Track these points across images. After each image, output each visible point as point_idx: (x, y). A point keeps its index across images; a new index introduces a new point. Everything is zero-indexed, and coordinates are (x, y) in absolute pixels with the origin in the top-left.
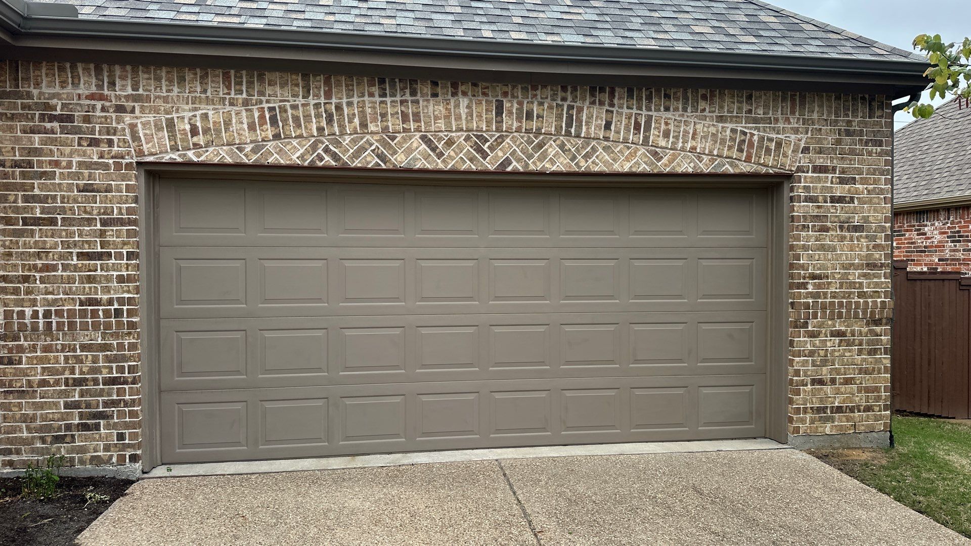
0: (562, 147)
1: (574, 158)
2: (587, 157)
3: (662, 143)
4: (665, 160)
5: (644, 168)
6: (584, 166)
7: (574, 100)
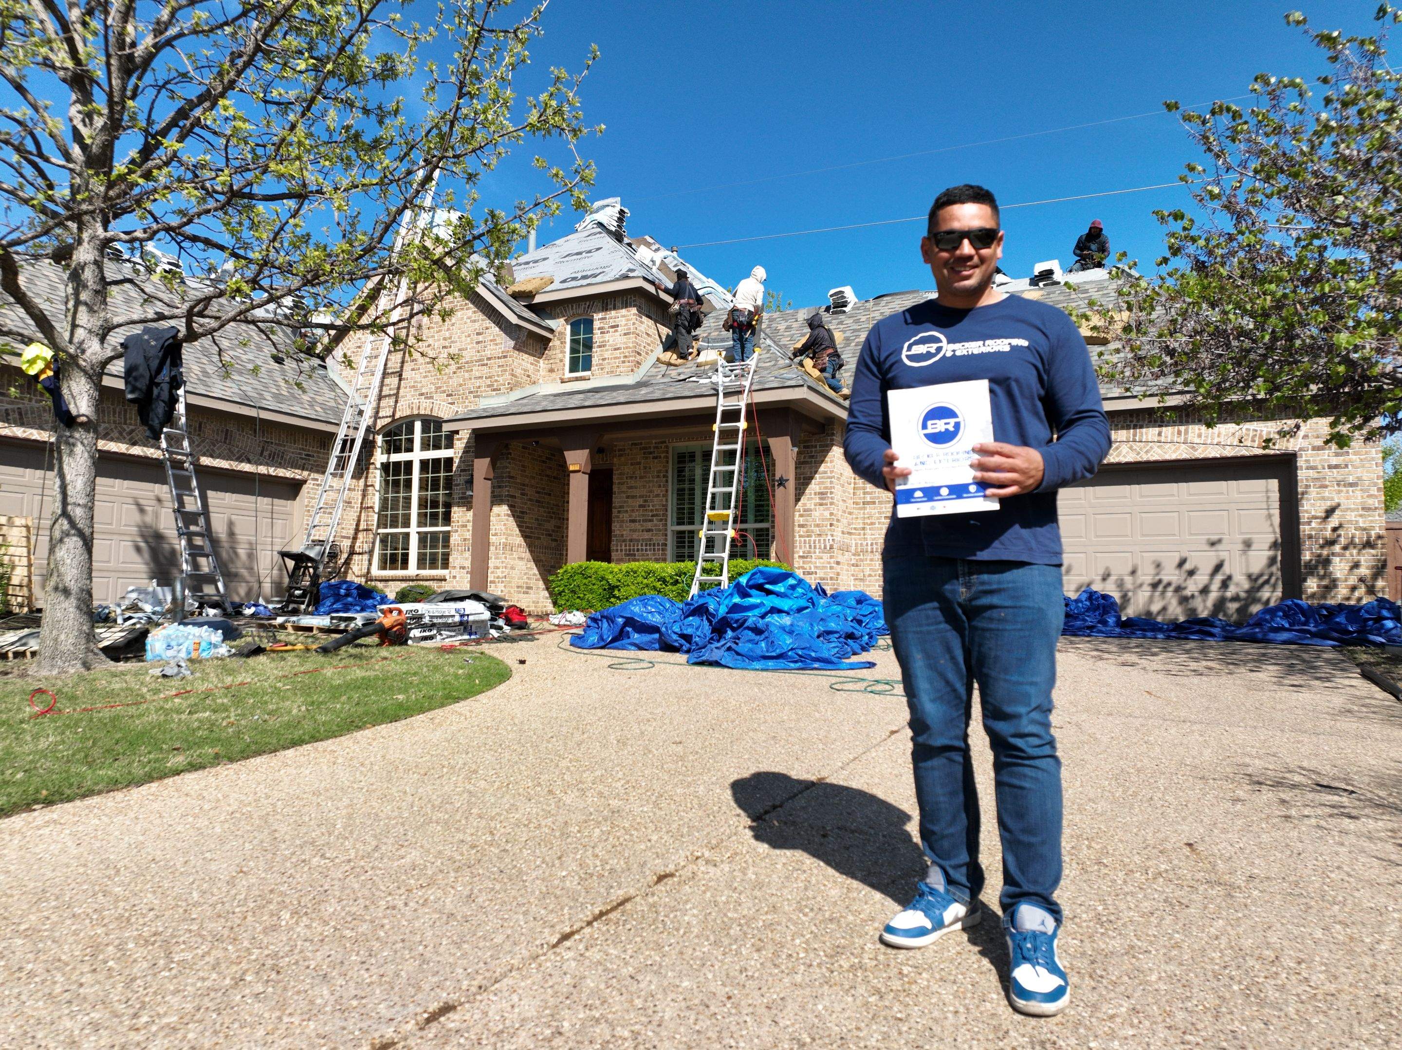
0: (1131, 448)
1: (1138, 453)
2: (1147, 452)
3: (1197, 440)
4: (1200, 451)
5: (1185, 456)
6: (1145, 458)
7: (1138, 421)
